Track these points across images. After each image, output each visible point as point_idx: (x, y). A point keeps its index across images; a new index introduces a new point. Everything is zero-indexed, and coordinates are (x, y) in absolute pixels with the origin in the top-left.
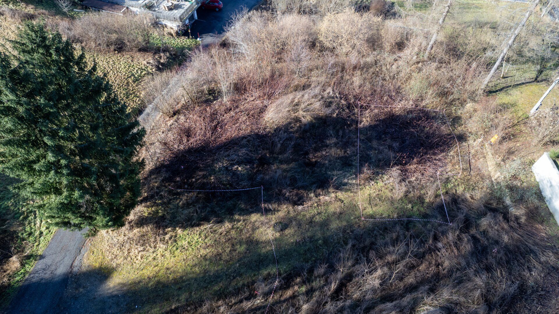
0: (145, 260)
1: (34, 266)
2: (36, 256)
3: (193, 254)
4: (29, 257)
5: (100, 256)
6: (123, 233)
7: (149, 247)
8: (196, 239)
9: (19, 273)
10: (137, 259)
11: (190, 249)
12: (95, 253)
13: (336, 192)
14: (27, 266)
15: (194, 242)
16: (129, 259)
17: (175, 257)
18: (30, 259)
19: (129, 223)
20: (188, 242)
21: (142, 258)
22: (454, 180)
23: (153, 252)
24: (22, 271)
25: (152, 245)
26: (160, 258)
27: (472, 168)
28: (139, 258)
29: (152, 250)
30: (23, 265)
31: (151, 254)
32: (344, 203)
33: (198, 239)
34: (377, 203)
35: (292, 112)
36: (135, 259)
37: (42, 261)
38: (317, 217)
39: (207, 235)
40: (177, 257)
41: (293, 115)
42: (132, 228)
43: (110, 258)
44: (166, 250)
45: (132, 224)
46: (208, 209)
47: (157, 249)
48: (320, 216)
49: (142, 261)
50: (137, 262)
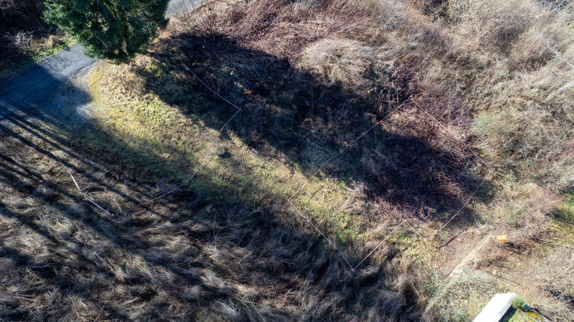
0: (120, 101)
1: (60, 52)
2: (66, 46)
3: (150, 123)
4: (62, 43)
5: (99, 77)
6: (124, 70)
7: (129, 94)
8: (161, 112)
9: (48, 50)
10: (116, 97)
11: (151, 118)
12: (99, 72)
13: (296, 162)
14: (56, 49)
15: (158, 114)
16: (112, 93)
17: (138, 115)
18: (61, 45)
19: (133, 65)
20: (155, 111)
21: (119, 98)
22: (415, 239)
23: (129, 100)
24: (51, 50)
25: (133, 94)
26: (128, 108)
27: (449, 244)
28: (118, 97)
29: (129, 98)
30: (54, 46)
31: (126, 101)
32: (293, 176)
33: (162, 114)
34: (320, 199)
35: (329, 60)
36: (115, 96)
37: (66, 52)
38: (259, 169)
39: (171, 116)
40: (139, 116)
41: (328, 63)
42: (132, 70)
43: (103, 82)
44: (137, 105)
45: (135, 67)
46: (190, 96)
47: (133, 99)
48: (262, 170)
49: (118, 100)
50: (115, 99)
